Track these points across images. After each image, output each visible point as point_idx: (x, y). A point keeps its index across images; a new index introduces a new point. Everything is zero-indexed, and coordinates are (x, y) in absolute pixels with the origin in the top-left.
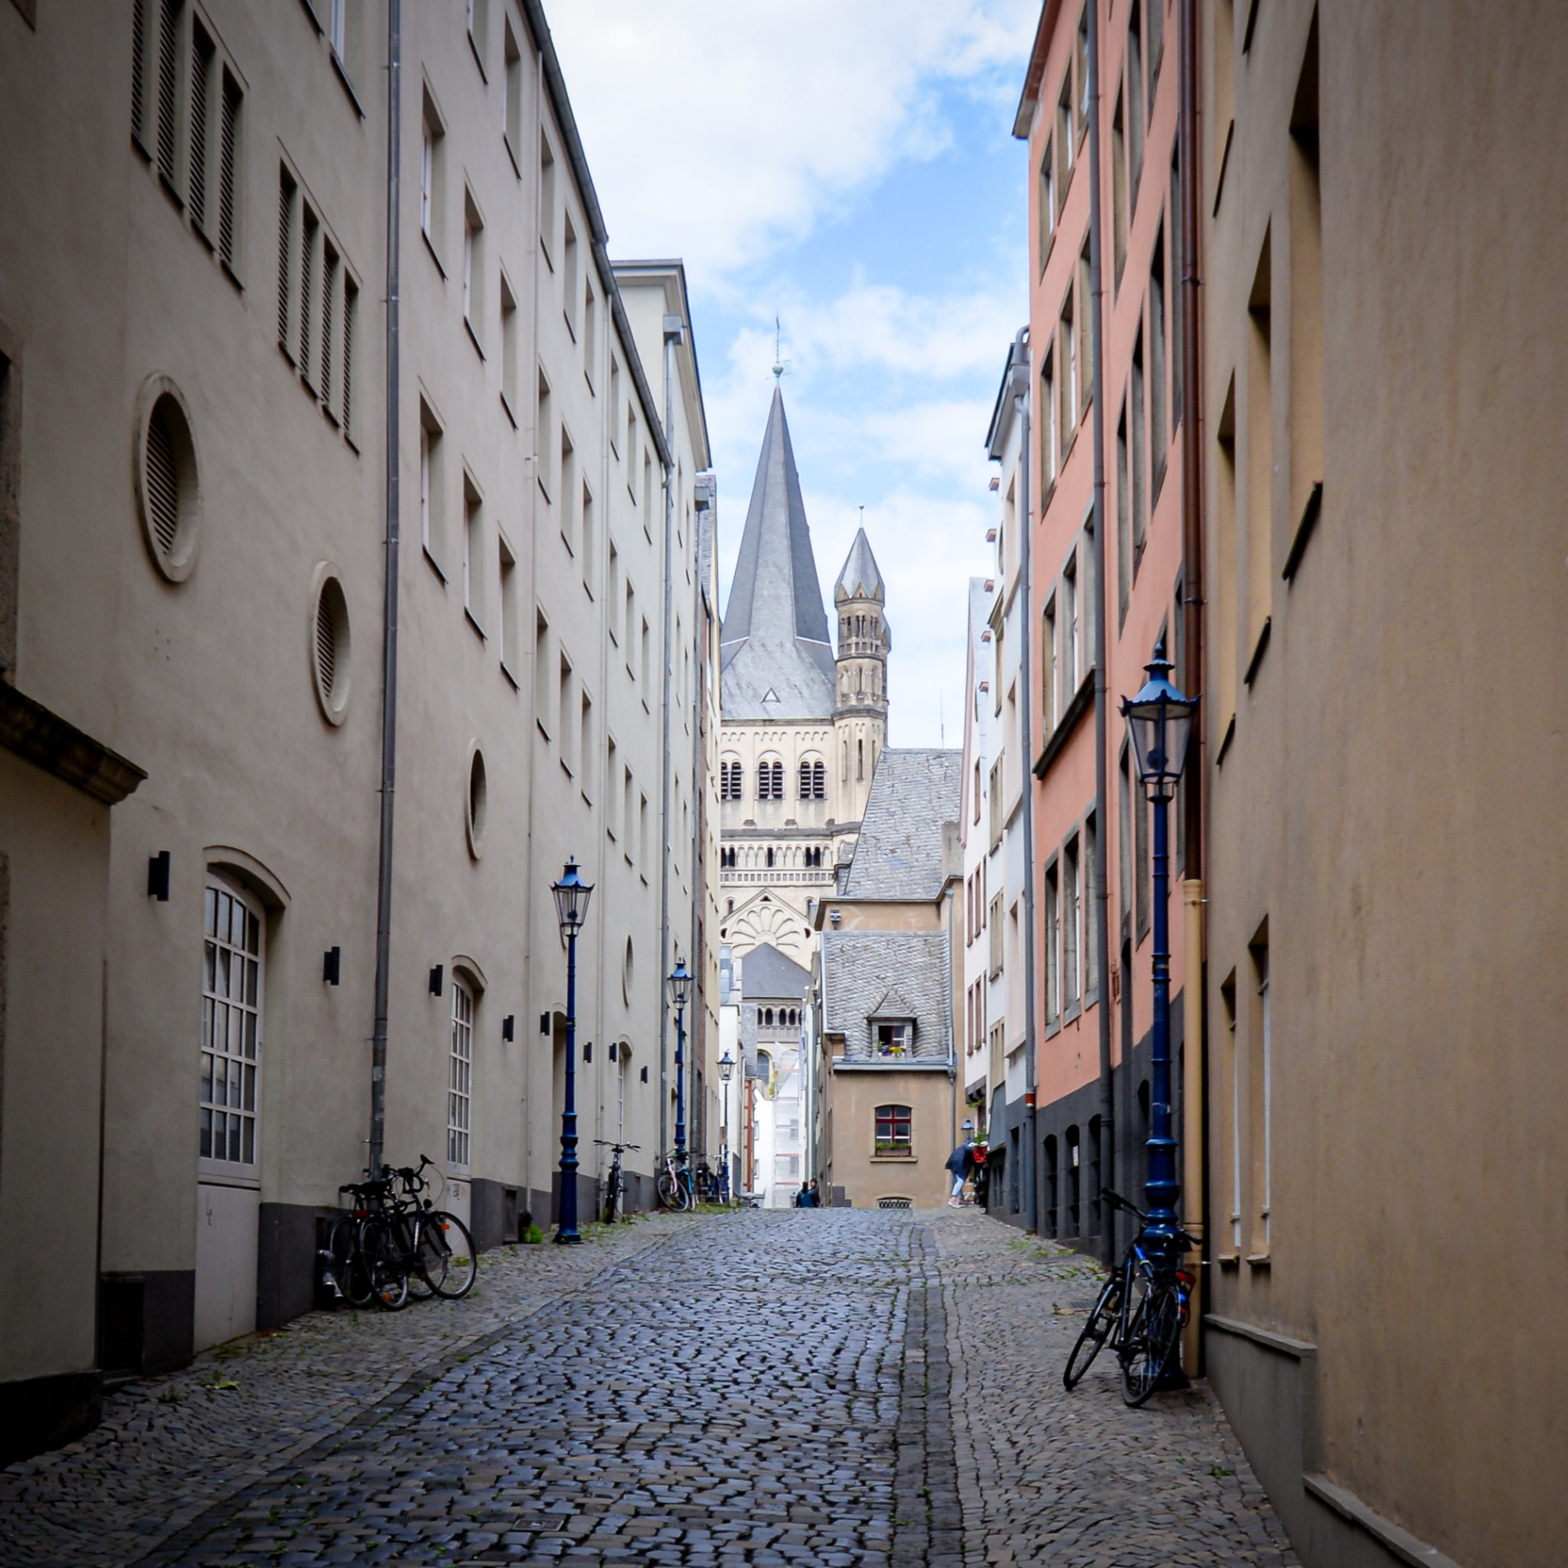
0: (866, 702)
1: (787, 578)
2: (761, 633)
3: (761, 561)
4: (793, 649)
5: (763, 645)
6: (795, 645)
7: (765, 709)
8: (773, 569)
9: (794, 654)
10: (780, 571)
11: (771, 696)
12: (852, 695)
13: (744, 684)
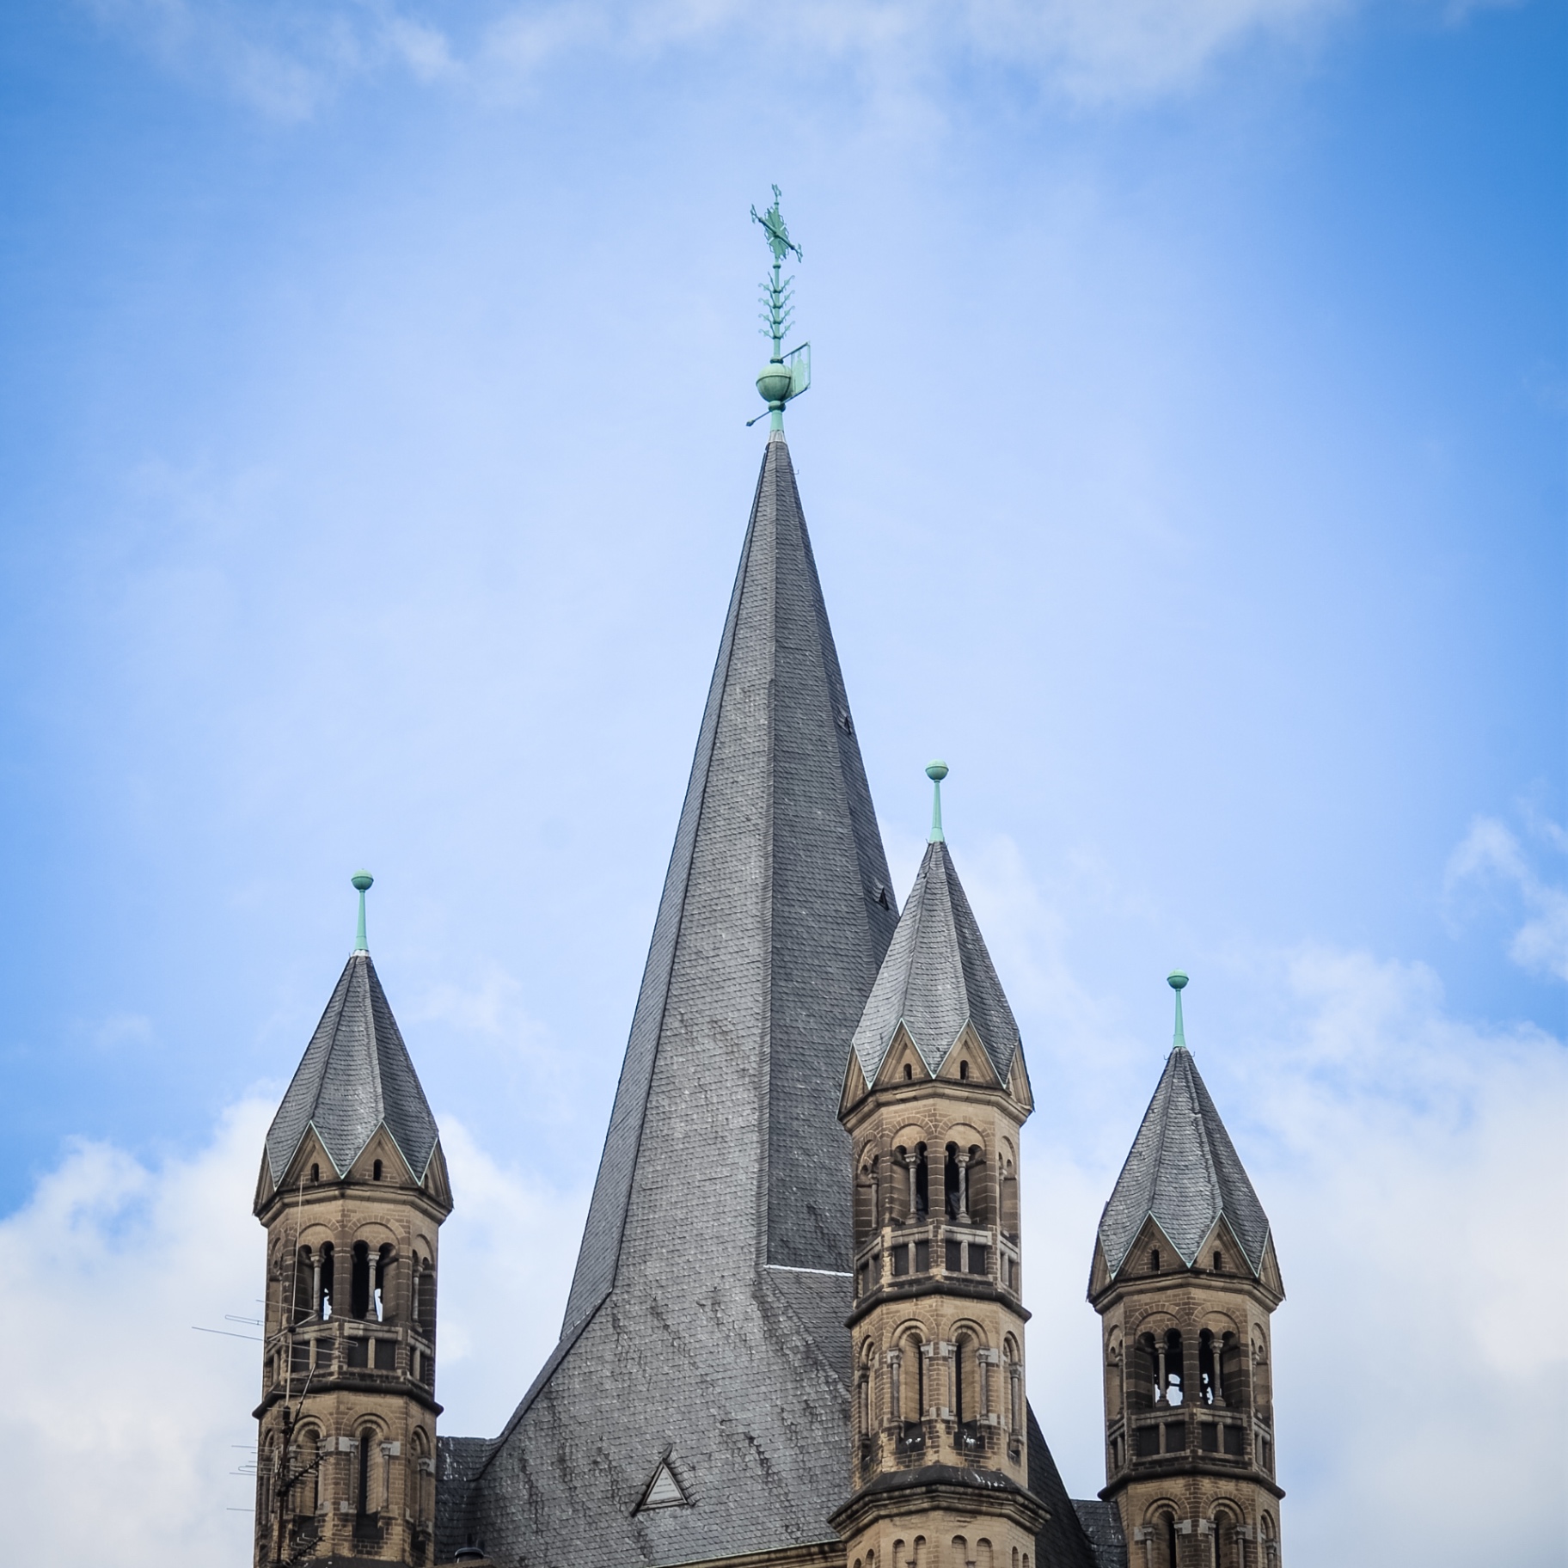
0: (930, 1458)
1: (752, 1067)
2: (653, 1268)
3: (673, 1023)
4: (754, 1311)
5: (656, 1312)
6: (758, 1297)
7: (639, 1535)
8: (709, 1044)
9: (755, 1330)
10: (732, 1050)
11: (665, 1489)
12: (883, 1437)
13: (580, 1460)
